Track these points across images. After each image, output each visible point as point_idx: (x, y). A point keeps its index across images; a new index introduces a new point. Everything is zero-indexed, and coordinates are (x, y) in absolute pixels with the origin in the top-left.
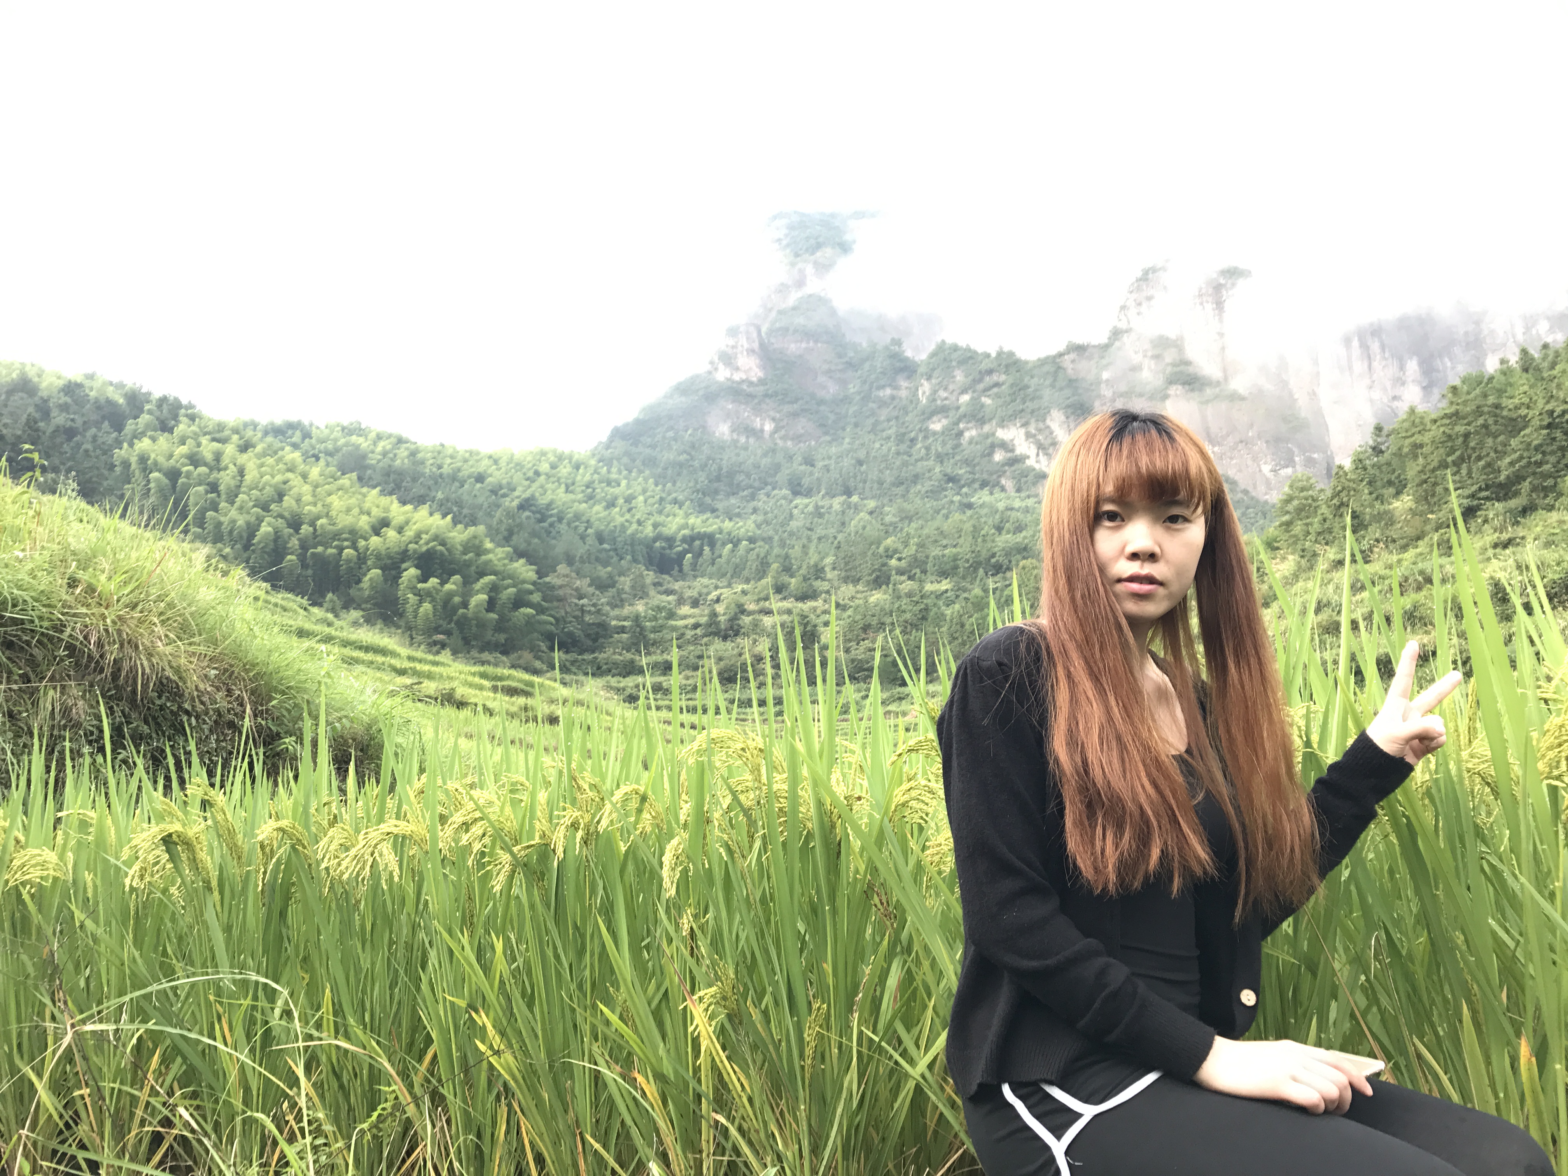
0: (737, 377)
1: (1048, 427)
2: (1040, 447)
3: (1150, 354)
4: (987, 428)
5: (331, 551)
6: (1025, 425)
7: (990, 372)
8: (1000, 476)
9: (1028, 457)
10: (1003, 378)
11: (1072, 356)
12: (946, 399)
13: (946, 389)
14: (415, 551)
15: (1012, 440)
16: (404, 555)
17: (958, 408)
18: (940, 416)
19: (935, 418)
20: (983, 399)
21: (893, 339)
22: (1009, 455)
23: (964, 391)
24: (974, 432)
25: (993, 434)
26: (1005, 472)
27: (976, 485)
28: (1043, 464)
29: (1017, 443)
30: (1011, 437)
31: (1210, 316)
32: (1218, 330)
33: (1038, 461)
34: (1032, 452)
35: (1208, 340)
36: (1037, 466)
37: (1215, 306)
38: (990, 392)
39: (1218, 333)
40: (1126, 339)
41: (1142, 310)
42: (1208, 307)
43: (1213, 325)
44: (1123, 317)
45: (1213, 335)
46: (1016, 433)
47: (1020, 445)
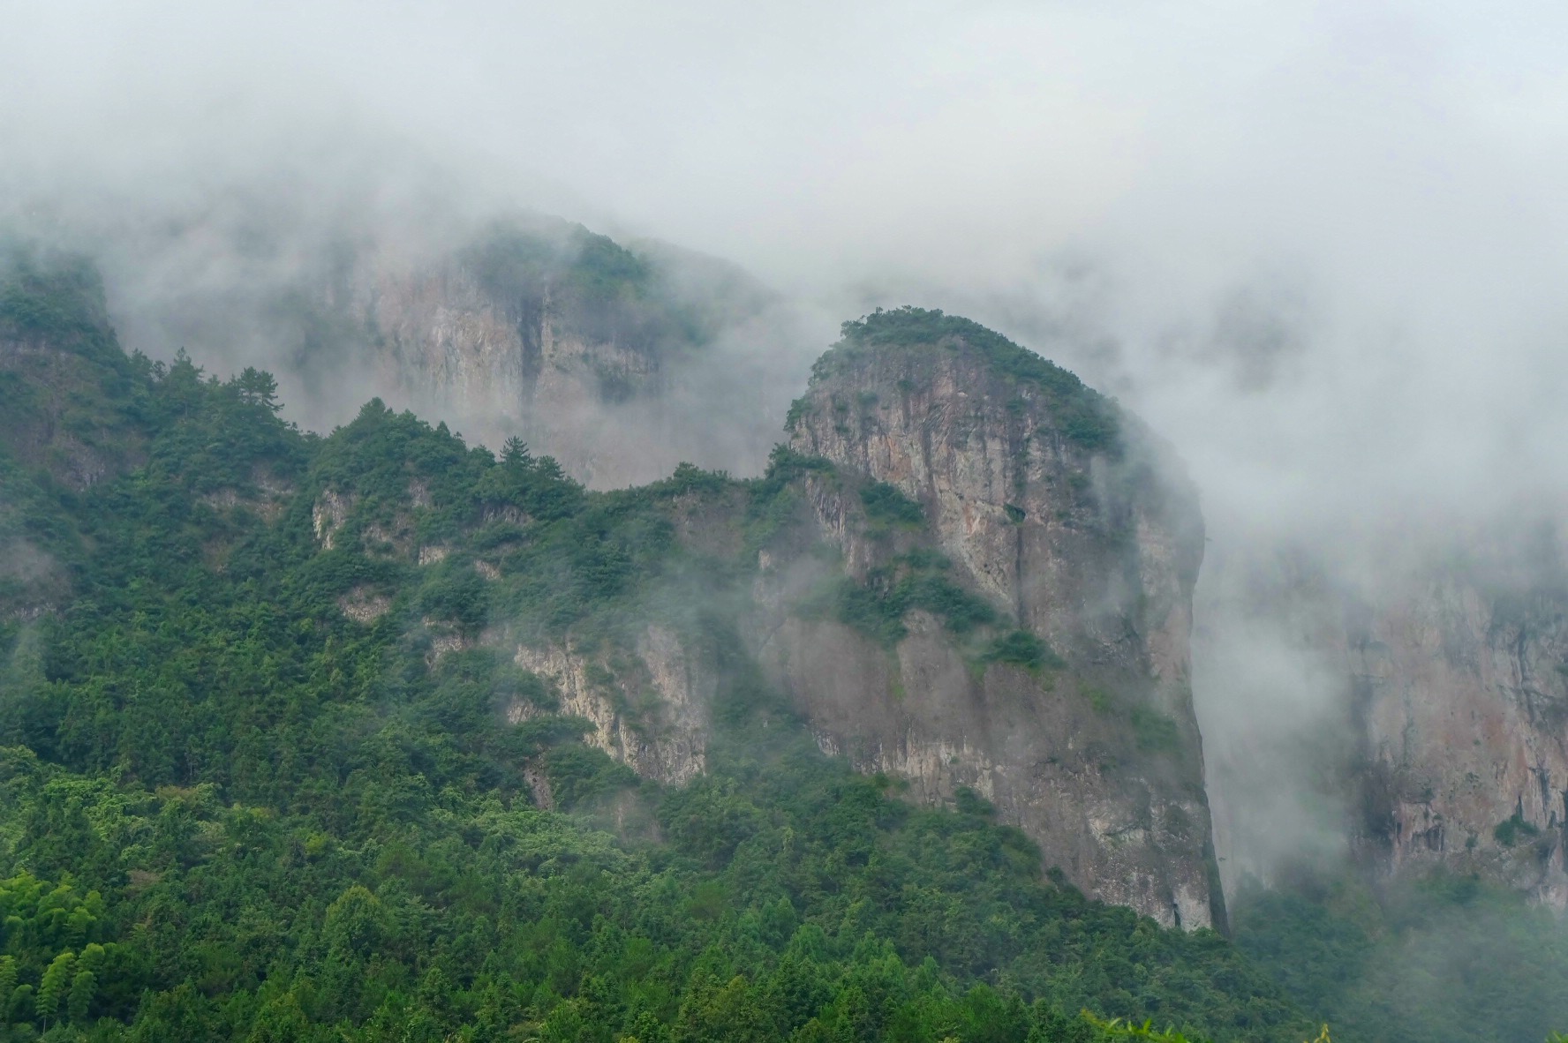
1: (641, 663)
2: (620, 707)
3: (862, 527)
7: (500, 503)
8: (523, 765)
9: (592, 728)
10: (529, 522)
11: (691, 500)
12: (388, 549)
13: (387, 525)
15: (553, 680)
18: (370, 588)
19: (358, 593)
20: (479, 566)
21: (250, 373)
22: (545, 714)
23: (432, 540)
24: (455, 647)
26: (535, 755)
27: (470, 780)
28: (627, 751)
29: (564, 689)
30: (551, 673)
31: (997, 466)
32: (1009, 502)
33: (614, 742)
34: (602, 717)
35: (987, 517)
36: (612, 753)
37: (1007, 447)
38: (494, 554)
39: (1009, 508)
40: (809, 482)
41: (848, 422)
42: (994, 446)
43: (1000, 487)
44: (804, 429)
45: (999, 511)
46: (562, 665)
47: (572, 695)
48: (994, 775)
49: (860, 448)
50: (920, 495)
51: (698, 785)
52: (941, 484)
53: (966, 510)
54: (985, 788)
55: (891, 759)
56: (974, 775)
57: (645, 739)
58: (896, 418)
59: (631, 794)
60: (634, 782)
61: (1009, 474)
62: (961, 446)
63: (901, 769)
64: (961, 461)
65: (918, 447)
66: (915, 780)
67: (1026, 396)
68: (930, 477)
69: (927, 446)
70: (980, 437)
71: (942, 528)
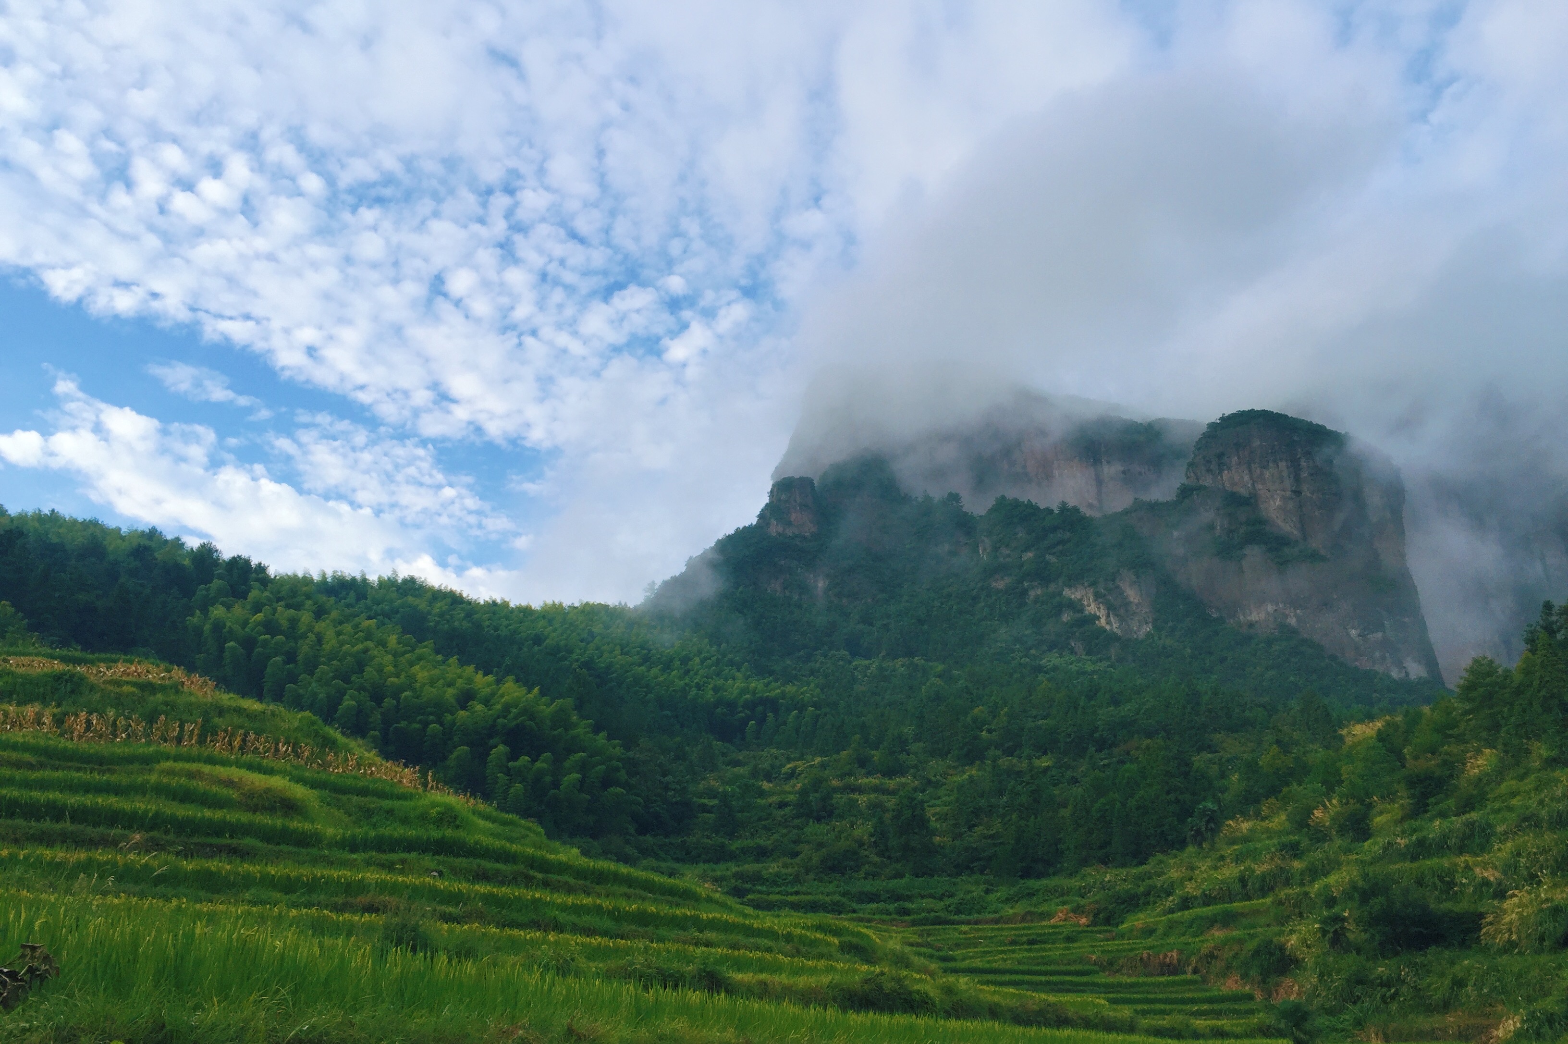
0: (789, 532)
1: (1118, 587)
2: (1110, 607)
3: (1222, 512)
4: (1052, 587)
5: (417, 726)
6: (1093, 584)
7: (1054, 529)
8: (1069, 638)
9: (1098, 618)
10: (1068, 535)
11: (1140, 514)
12: (1009, 556)
13: (1007, 546)
14: (503, 726)
15: (1081, 600)
16: (492, 731)
17: (1022, 566)
18: (1002, 574)
19: (997, 577)
20: (1048, 557)
21: (950, 494)
22: (1079, 615)
23: (1027, 549)
24: (1039, 592)
25: (1060, 594)
26: (1074, 633)
27: (1045, 648)
28: (1115, 626)
29: (1085, 603)
30: (1079, 597)
31: (1285, 474)
32: (1294, 488)
33: (1109, 623)
34: (1102, 613)
35: (1284, 498)
36: (1108, 627)
37: (1289, 464)
38: (1055, 550)
39: (1294, 492)
40: (1196, 496)
41: (1212, 467)
42: (1283, 465)
43: (1288, 483)
44: (1192, 474)
45: (1288, 494)
46: (1084, 593)
47: (1089, 605)
48: (1296, 615)
49: (1219, 477)
50: (1250, 494)
51: (1149, 635)
52: (1259, 486)
53: (1272, 496)
54: (1293, 621)
55: (1244, 615)
56: (1287, 616)
57: (1122, 619)
58: (1235, 460)
59: (1117, 644)
60: (1117, 638)
61: (1292, 476)
62: (1265, 467)
63: (1249, 618)
64: (1267, 474)
65: (1246, 472)
66: (1256, 622)
67: (1296, 438)
68: (1253, 484)
69: (1250, 471)
70: (1275, 461)
71: (1262, 506)
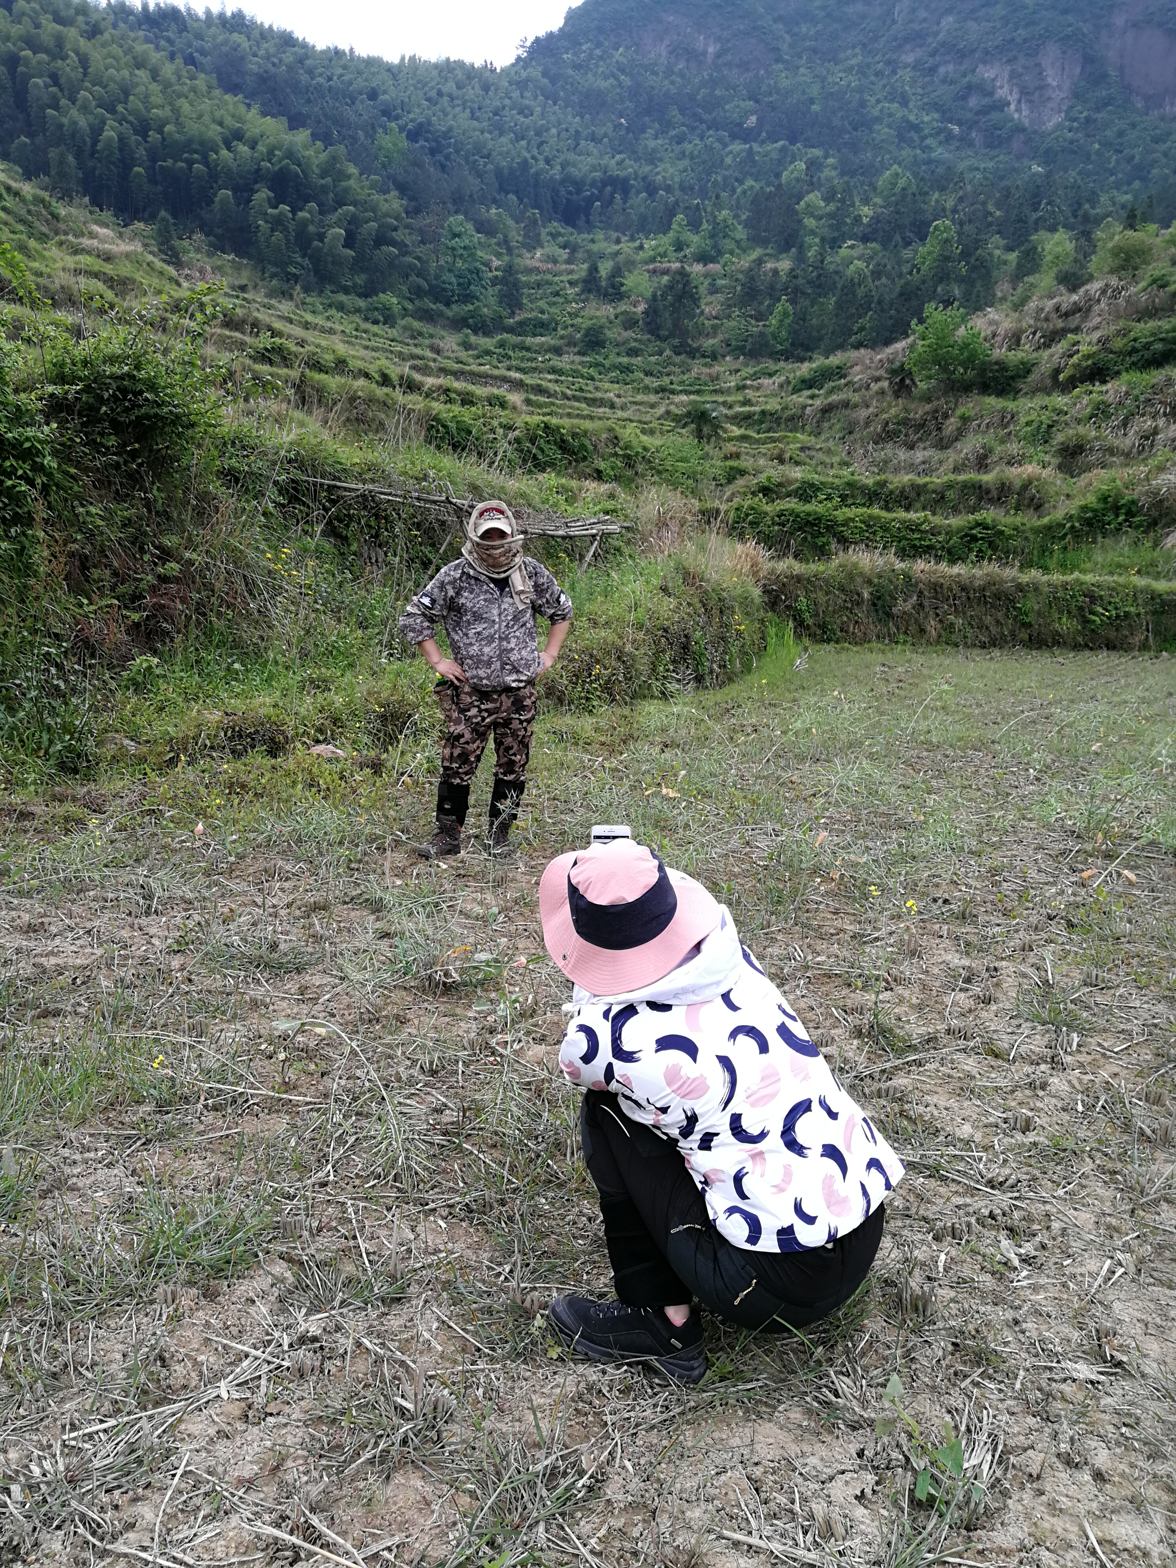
4: (966, 64)
5: (181, 164)
6: (1012, 61)
14: (268, 169)
16: (258, 175)
17: (937, 35)
25: (973, 71)
